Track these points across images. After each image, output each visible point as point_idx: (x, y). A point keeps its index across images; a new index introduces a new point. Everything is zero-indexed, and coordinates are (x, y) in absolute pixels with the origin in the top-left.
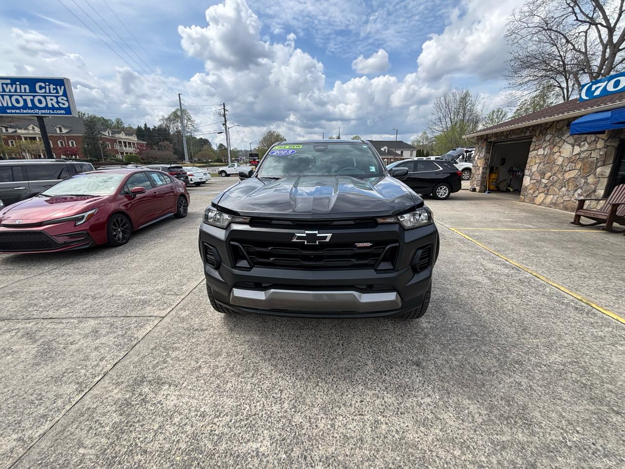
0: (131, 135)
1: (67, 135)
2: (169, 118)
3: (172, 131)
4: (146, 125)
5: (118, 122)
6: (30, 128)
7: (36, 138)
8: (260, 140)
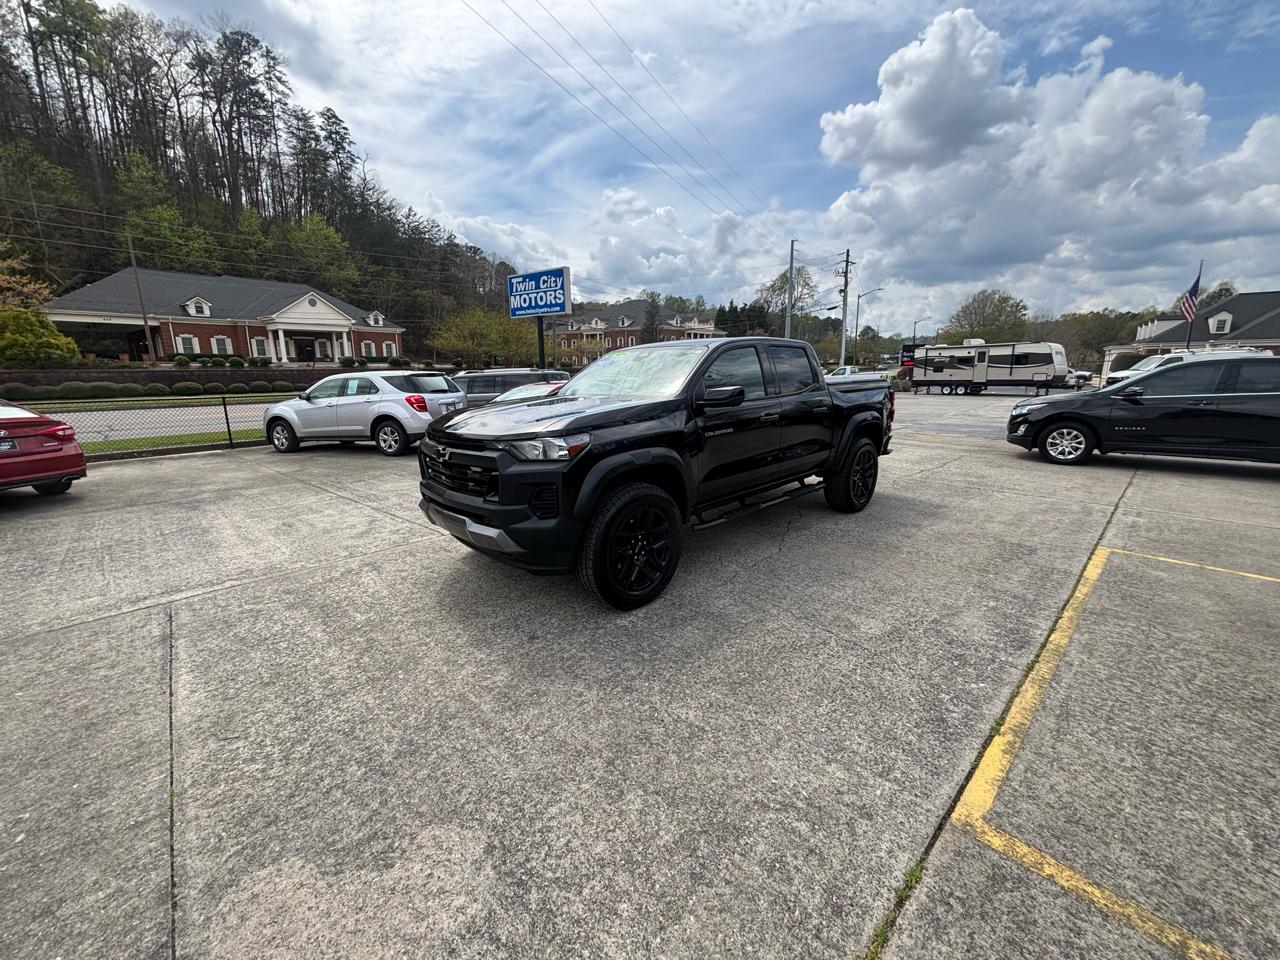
0: (706, 321)
1: (629, 329)
2: (772, 286)
3: (774, 308)
4: (732, 303)
5: (698, 303)
6: (594, 322)
7: (596, 335)
8: (954, 313)
